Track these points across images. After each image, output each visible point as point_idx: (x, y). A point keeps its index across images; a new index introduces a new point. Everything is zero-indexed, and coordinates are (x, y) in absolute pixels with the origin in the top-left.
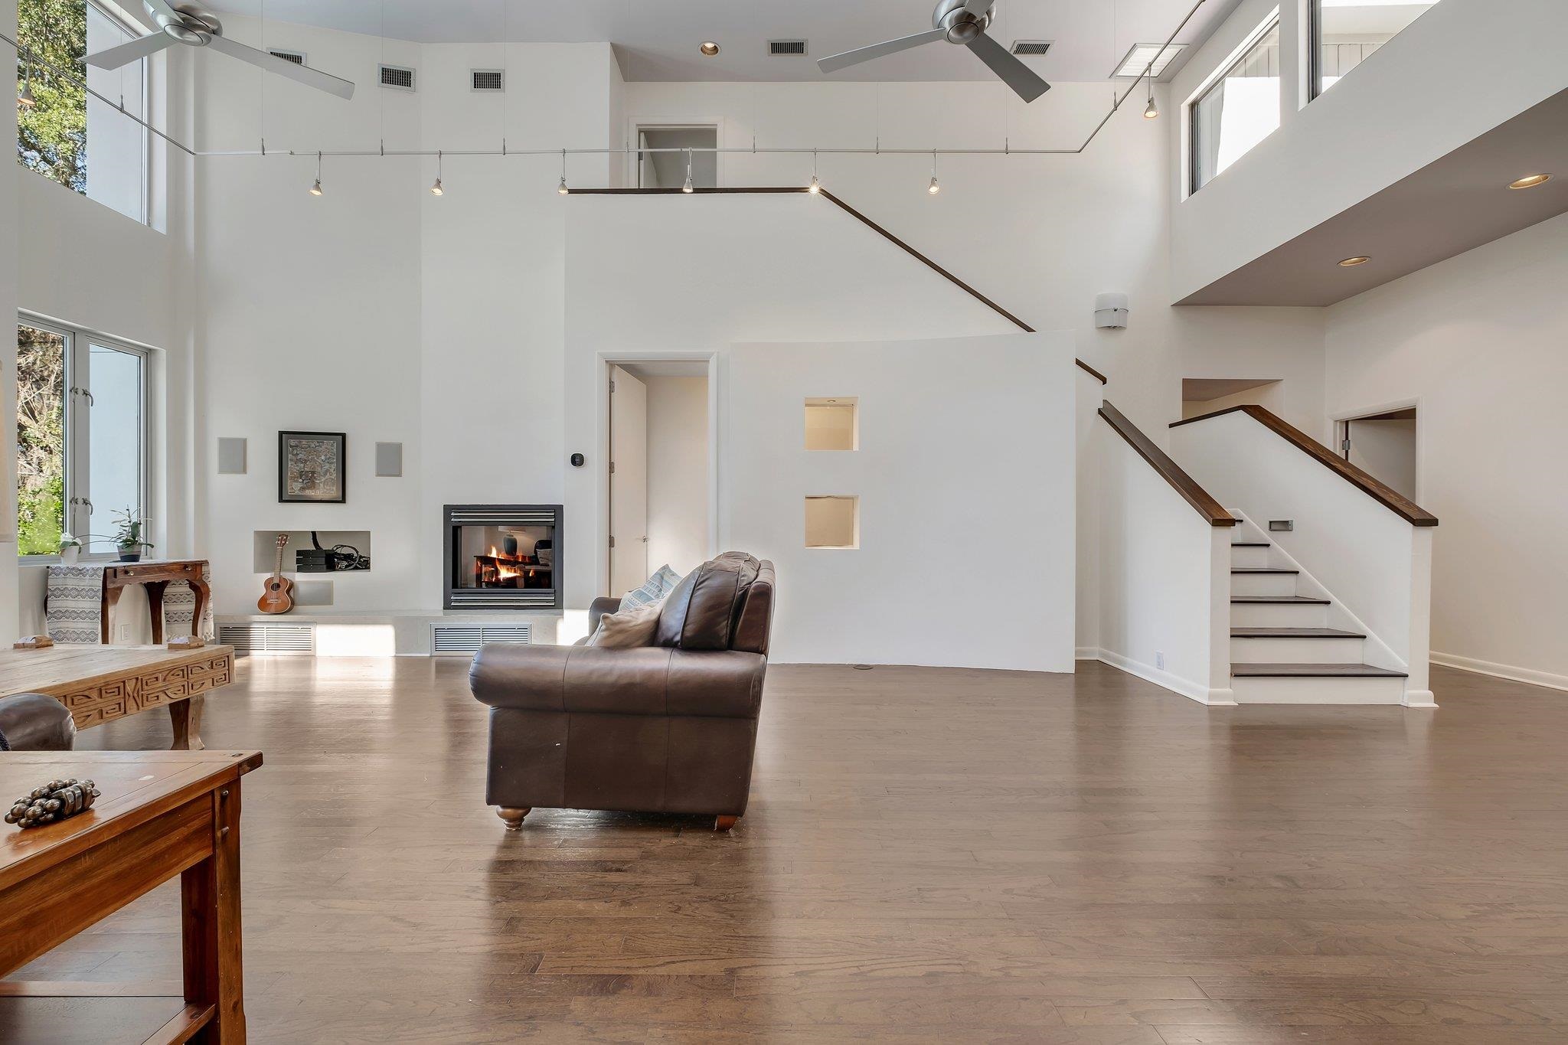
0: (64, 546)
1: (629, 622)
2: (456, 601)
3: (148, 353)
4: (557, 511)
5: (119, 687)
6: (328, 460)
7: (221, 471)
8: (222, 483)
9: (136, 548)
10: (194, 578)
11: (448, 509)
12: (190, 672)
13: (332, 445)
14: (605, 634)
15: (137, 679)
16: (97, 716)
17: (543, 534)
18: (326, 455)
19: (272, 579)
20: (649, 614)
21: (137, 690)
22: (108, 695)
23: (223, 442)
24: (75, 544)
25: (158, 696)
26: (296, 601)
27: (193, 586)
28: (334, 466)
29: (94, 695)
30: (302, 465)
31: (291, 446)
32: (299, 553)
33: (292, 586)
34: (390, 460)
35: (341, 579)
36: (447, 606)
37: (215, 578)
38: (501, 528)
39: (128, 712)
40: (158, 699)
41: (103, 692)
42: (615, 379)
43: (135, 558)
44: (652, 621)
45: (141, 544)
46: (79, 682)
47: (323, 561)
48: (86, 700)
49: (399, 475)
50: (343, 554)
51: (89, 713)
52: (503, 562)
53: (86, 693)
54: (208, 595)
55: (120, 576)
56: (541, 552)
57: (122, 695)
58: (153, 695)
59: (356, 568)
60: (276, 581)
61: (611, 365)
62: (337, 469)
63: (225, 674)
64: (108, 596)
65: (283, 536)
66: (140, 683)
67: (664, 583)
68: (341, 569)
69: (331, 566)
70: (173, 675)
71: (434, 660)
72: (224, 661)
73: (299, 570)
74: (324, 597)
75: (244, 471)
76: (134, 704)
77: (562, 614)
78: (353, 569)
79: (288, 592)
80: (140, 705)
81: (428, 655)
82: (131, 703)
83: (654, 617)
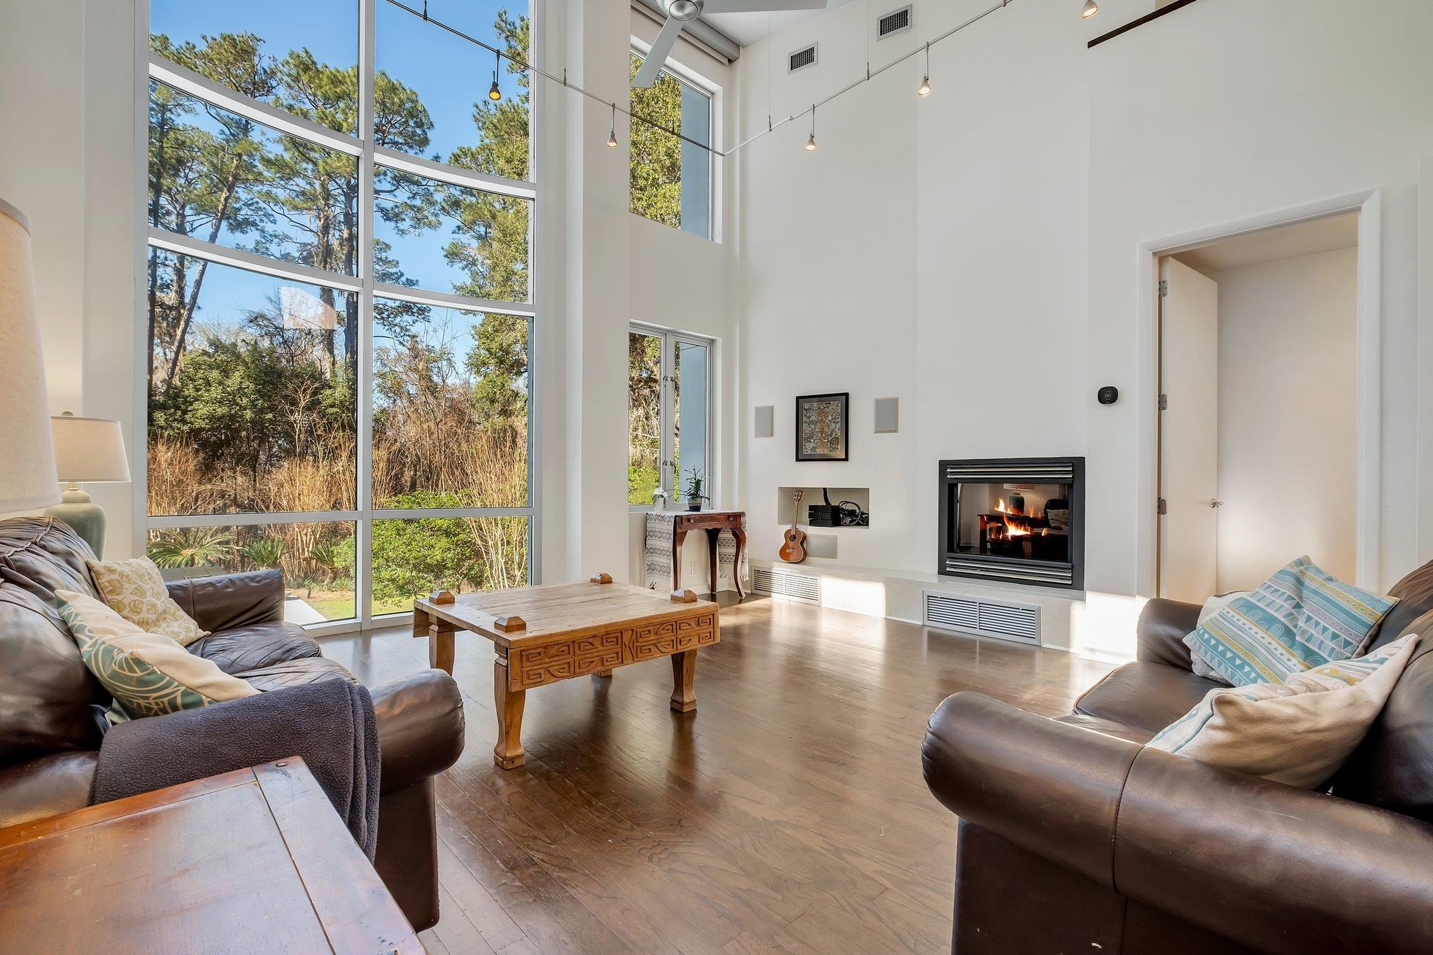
0: (655, 498)
1: (1292, 720)
2: (952, 566)
3: (712, 341)
4: (1077, 465)
5: (617, 637)
6: (834, 421)
7: (757, 435)
8: (758, 445)
9: (698, 500)
10: (734, 527)
11: (944, 465)
12: (678, 628)
13: (837, 406)
14: (1221, 737)
15: (633, 630)
16: (600, 663)
17: (1055, 492)
18: (832, 416)
19: (790, 530)
20: (1351, 705)
21: (632, 641)
22: (608, 644)
23: (758, 410)
24: (662, 496)
25: (650, 649)
26: (808, 553)
27: (735, 534)
28: (838, 426)
29: (597, 643)
30: (813, 426)
31: (806, 410)
32: (811, 508)
33: (805, 538)
34: (888, 415)
35: (844, 535)
36: (942, 571)
37: (751, 527)
38: (1006, 486)
39: (625, 662)
40: (650, 651)
41: (604, 640)
42: (1168, 276)
43: (697, 508)
44: (1360, 723)
45: (702, 497)
46: (585, 630)
47: (829, 516)
48: (591, 647)
49: (896, 431)
50: (847, 510)
51: (592, 660)
52: (1012, 519)
53: (591, 640)
54: (745, 542)
55: (685, 523)
56: (1052, 514)
57: (620, 645)
58: (645, 648)
59: (858, 524)
60: (793, 533)
61: (1161, 258)
62: (840, 429)
63: (710, 632)
64: (678, 538)
65: (799, 493)
66: (634, 634)
67: (1305, 592)
68: (846, 525)
69: (836, 522)
70: (663, 629)
71: (926, 630)
72: (710, 619)
73: (811, 524)
74: (831, 551)
75: (772, 435)
76: (630, 655)
77: (1083, 599)
78: (855, 525)
79: (802, 543)
80: (635, 656)
81: (921, 623)
82: (627, 654)
83: (1366, 714)
